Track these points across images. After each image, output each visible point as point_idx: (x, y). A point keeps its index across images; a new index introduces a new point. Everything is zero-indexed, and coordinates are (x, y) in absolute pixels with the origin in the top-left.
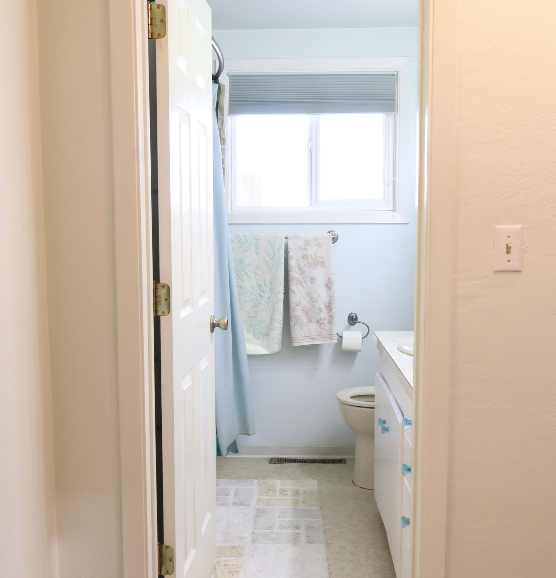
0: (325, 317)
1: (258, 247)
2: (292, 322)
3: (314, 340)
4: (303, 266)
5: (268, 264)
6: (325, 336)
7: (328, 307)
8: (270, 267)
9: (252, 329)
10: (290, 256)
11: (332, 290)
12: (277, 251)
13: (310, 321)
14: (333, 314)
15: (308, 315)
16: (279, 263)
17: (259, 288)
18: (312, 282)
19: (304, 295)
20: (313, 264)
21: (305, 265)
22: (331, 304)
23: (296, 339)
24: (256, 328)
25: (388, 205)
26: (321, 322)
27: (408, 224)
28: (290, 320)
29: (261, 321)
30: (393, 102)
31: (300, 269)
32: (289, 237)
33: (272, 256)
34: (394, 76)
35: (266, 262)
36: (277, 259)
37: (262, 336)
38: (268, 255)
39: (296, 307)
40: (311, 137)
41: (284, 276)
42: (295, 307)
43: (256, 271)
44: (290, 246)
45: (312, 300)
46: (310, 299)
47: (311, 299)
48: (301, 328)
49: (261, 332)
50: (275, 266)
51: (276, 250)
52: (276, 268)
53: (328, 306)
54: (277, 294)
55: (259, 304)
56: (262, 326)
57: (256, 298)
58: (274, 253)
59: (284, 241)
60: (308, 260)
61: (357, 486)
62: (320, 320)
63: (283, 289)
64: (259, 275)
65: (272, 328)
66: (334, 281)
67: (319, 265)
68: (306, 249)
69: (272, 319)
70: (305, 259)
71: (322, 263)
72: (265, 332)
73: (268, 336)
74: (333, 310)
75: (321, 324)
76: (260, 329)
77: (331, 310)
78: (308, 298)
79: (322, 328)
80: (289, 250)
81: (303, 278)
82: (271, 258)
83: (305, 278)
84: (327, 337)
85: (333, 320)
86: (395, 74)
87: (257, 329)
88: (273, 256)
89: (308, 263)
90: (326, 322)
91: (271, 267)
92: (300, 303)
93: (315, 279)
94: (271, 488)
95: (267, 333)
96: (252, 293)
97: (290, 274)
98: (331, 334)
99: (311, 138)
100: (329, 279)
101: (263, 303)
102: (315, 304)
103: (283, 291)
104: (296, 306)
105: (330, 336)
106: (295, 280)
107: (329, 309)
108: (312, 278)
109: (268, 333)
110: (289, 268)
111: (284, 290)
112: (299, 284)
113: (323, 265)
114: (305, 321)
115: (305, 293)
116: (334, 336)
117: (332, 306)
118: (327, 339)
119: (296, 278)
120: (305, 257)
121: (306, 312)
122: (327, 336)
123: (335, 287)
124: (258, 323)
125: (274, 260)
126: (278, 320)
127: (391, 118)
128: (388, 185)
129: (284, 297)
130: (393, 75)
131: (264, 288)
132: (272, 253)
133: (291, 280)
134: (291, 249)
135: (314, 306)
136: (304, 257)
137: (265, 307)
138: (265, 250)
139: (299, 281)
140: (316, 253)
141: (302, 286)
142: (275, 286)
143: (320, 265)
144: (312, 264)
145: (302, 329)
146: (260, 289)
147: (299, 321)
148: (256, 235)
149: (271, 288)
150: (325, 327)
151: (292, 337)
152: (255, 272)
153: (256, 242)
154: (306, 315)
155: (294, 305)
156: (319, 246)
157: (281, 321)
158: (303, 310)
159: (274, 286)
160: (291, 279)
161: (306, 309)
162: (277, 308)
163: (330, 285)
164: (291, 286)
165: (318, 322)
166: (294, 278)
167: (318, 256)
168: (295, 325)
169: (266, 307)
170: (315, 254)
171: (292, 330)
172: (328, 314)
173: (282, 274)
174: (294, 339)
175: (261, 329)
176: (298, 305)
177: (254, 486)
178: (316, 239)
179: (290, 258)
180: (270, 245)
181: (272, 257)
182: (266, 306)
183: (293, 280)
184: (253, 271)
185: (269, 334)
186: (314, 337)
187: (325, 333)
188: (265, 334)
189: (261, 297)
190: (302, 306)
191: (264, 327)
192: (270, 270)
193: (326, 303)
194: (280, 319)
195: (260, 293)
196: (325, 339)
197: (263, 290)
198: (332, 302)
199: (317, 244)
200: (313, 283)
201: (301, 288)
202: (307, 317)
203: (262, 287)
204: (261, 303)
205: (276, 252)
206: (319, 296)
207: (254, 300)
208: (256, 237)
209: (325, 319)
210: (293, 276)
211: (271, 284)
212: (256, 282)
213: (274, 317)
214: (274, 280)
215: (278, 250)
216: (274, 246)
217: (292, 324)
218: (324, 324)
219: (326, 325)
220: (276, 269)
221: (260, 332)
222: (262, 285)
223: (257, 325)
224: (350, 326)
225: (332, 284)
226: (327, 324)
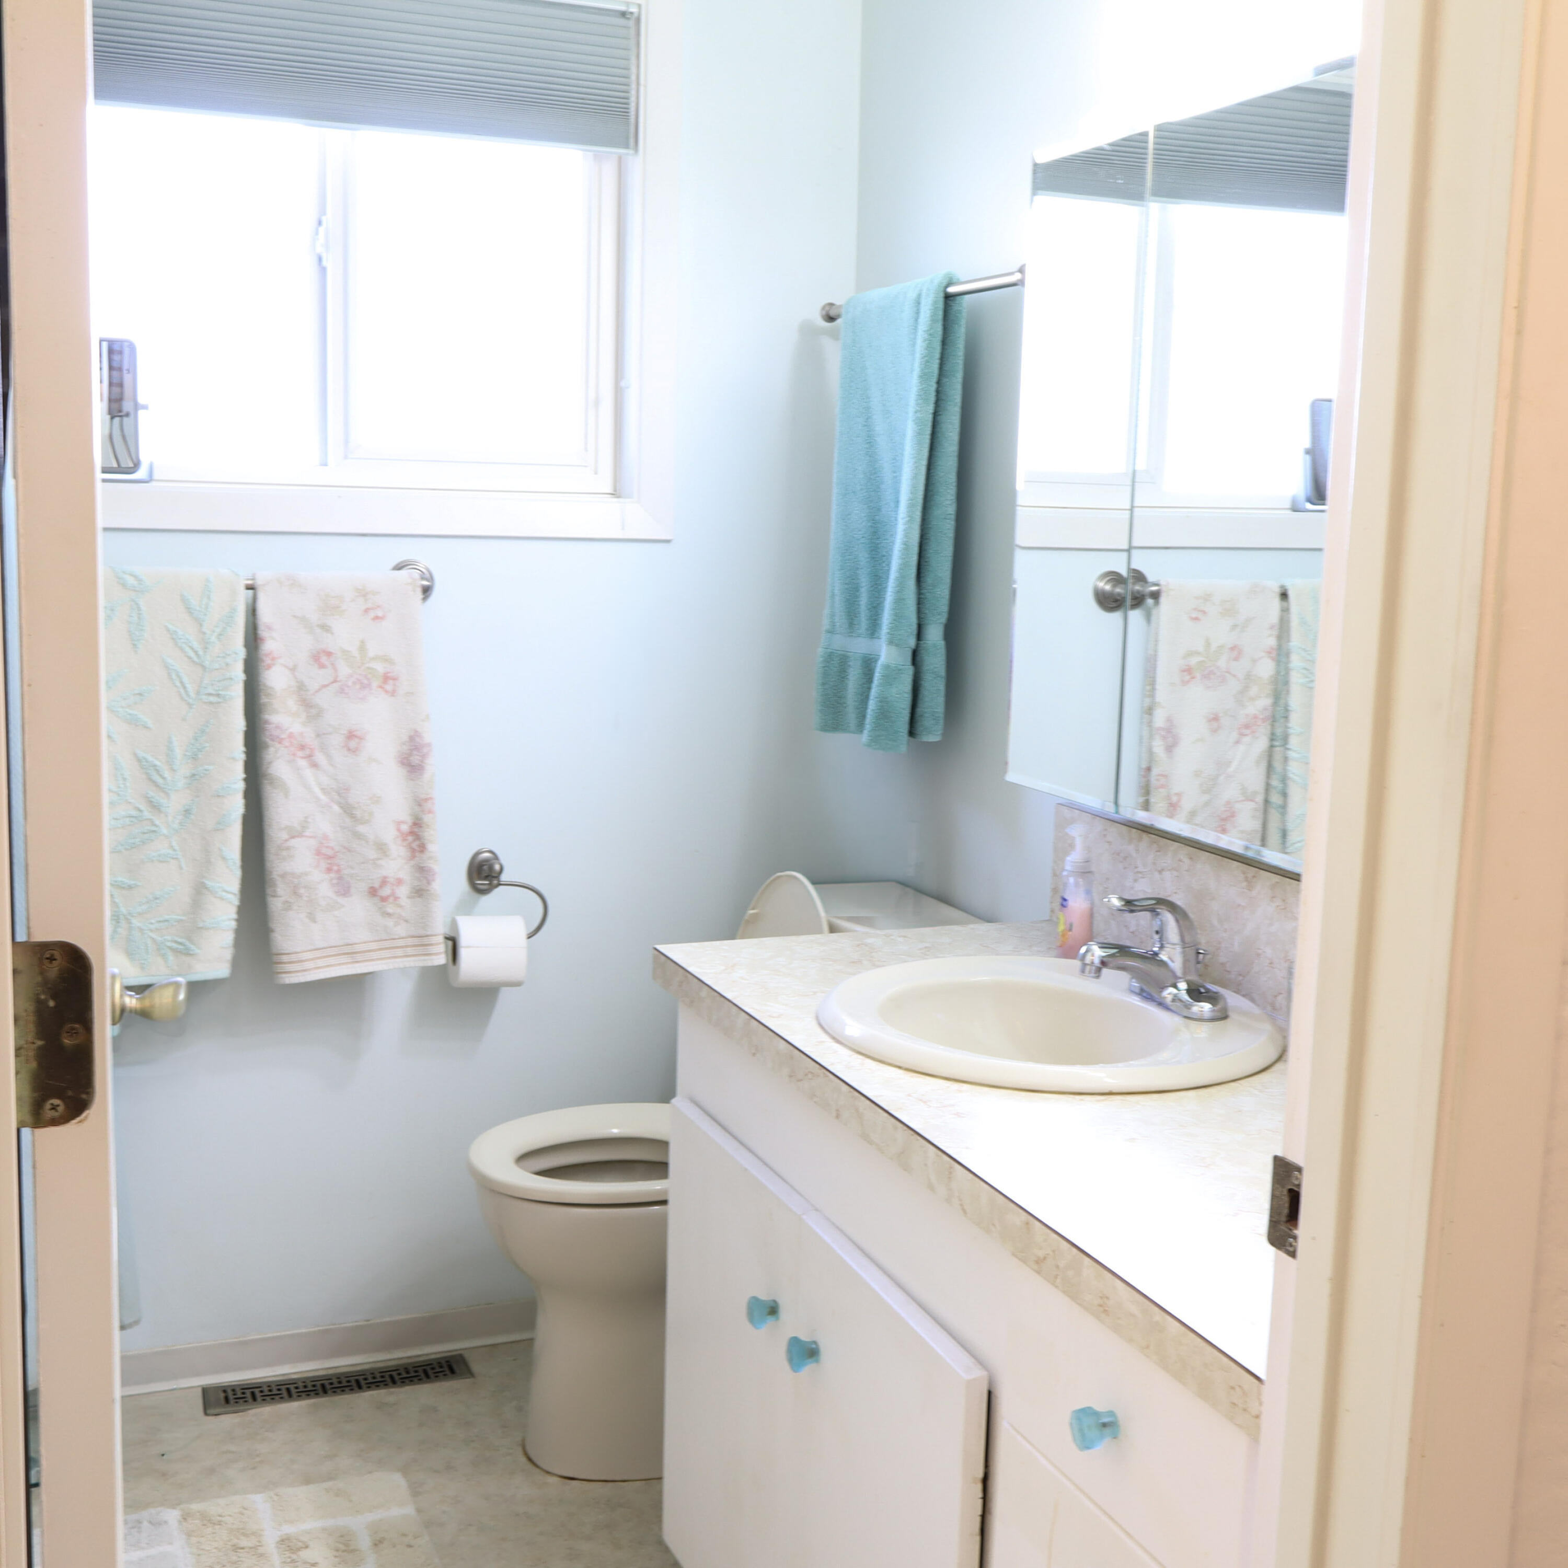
0: (402, 875)
1: (139, 618)
2: (274, 896)
3: (359, 957)
4: (318, 691)
5: (182, 682)
6: (401, 943)
7: (410, 838)
8: (188, 695)
9: (119, 930)
10: (267, 655)
11: (427, 775)
12: (216, 634)
13: (344, 888)
14: (431, 864)
15: (335, 868)
16: (224, 680)
17: (147, 774)
18: (349, 750)
19: (322, 797)
20: (354, 683)
21: (325, 686)
22: (421, 827)
23: (294, 958)
24: (139, 924)
25: (596, 473)
26: (386, 891)
27: (668, 541)
28: (269, 891)
29: (156, 899)
30: (625, 113)
31: (306, 704)
32: (259, 582)
33: (196, 652)
34: (628, 19)
35: (174, 676)
36: (217, 666)
37: (164, 956)
38: (182, 649)
39: (294, 842)
40: (323, 211)
41: (245, 729)
42: (286, 840)
43: (131, 712)
44: (265, 615)
45: (352, 816)
46: (345, 811)
47: (348, 810)
48: (312, 918)
49: (159, 939)
50: (211, 691)
51: (214, 631)
52: (212, 699)
53: (411, 833)
54: (219, 796)
55: (146, 836)
56: (161, 919)
57: (134, 813)
58: (206, 645)
59: (243, 597)
60: (335, 670)
61: (548, 1473)
62: (381, 887)
63: (244, 776)
64: (146, 727)
65: (201, 925)
66: (429, 745)
67: (375, 684)
68: (326, 628)
69: (200, 890)
70: (322, 666)
71: (386, 678)
72: (176, 942)
73: (187, 953)
74: (432, 848)
75: (384, 899)
76: (151, 930)
77: (422, 848)
78: (336, 808)
79: (389, 915)
80: (263, 632)
81: (318, 736)
82: (193, 662)
83: (324, 734)
84: (407, 946)
85: (429, 883)
86: (632, 13)
87: (141, 930)
88: (201, 653)
89: (335, 681)
90: (403, 892)
91: (192, 694)
92: (305, 824)
93: (361, 738)
94: (244, 1542)
95: (180, 944)
96: (119, 795)
97: (266, 722)
98: (422, 933)
99: (324, 219)
100: (411, 738)
101: (165, 831)
102: (361, 829)
103: (241, 786)
104: (293, 837)
105: (421, 941)
106: (287, 744)
107: (415, 845)
108: (351, 736)
109: (187, 943)
110: (264, 699)
111: (245, 780)
112: (302, 758)
113: (389, 687)
114: (325, 890)
115: (322, 789)
116: (434, 940)
117: (427, 834)
118: (410, 951)
119: (291, 736)
120: (324, 659)
121: (330, 858)
122: (410, 941)
123: (435, 765)
124: (144, 907)
125: (204, 668)
126: (224, 894)
127: (609, 170)
128: (597, 402)
129: (247, 806)
130: (623, 14)
131: (167, 774)
132: (196, 645)
133: (270, 742)
134: (269, 628)
135: (358, 836)
136: (321, 657)
137: (171, 847)
138: (168, 630)
139: (302, 747)
140: (363, 642)
141: (315, 765)
142: (211, 767)
143: (381, 687)
144: (350, 683)
145: (315, 922)
146: (150, 779)
147: (302, 891)
148: (132, 575)
149: (194, 775)
150: (399, 910)
151: (274, 951)
152: (130, 714)
153: (133, 600)
154: (329, 870)
155: (284, 835)
156: (377, 618)
157: (235, 894)
158: (318, 853)
159: (206, 767)
160: (273, 740)
161: (327, 847)
162: (220, 850)
163: (415, 759)
164: (270, 763)
165: (373, 892)
166: (283, 736)
167: (371, 654)
168: (288, 906)
169: (177, 848)
170: (362, 648)
171: (274, 925)
172: (413, 863)
173: (240, 724)
174: (285, 958)
175: (157, 929)
176: (300, 835)
177: (171, 1544)
178: (363, 593)
179: (268, 661)
180: (189, 610)
181: (195, 659)
182: (174, 844)
183: (280, 743)
184: (120, 710)
185: (193, 947)
186: (358, 948)
187: (401, 930)
188: (175, 945)
189: (155, 807)
190: (311, 837)
191: (167, 921)
192: (190, 705)
193: (403, 822)
194: (228, 889)
195: (151, 794)
196: (399, 952)
197: (160, 781)
198: (427, 818)
199: (367, 611)
200: (354, 751)
201: (308, 773)
202: (332, 875)
203: (157, 771)
204: (154, 831)
205: (213, 639)
206: (376, 800)
207: (128, 819)
208: (131, 581)
209: (400, 882)
210: (277, 727)
211: (194, 758)
212: (135, 755)
213: (209, 883)
214: (207, 745)
215: (218, 630)
216: (205, 615)
217: (275, 905)
218: (396, 898)
219: (404, 901)
220: (211, 703)
221: (153, 940)
222: (157, 763)
223: (140, 914)
224: (476, 895)
225: (424, 756)
226: (409, 897)
